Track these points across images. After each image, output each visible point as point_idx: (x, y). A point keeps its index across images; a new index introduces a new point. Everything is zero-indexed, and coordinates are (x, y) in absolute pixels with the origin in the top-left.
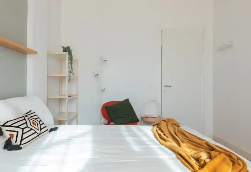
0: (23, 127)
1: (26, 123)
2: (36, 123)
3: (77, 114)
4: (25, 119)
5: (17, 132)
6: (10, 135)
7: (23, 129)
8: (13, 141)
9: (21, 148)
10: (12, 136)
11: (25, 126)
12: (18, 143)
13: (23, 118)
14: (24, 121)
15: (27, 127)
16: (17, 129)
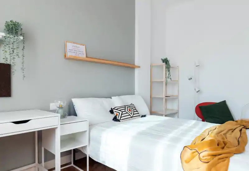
0: (122, 111)
1: (125, 109)
2: (131, 110)
3: (178, 110)
4: (125, 107)
5: (119, 113)
6: (116, 114)
7: (122, 112)
8: (117, 117)
9: (120, 121)
10: (117, 114)
11: (124, 110)
12: (119, 119)
13: (124, 107)
14: (124, 108)
15: (125, 111)
16: (119, 112)
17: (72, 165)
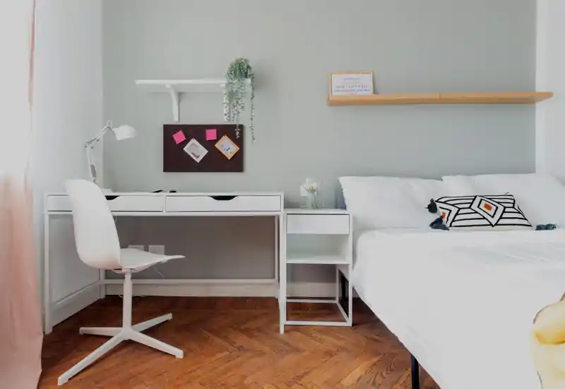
0: (460, 206)
1: (472, 203)
2: (494, 208)
6: (443, 213)
7: (459, 209)
8: (445, 220)
11: (466, 206)
12: (448, 224)
13: (472, 198)
14: (470, 201)
15: (470, 208)
16: (451, 208)
17: (337, 301)
